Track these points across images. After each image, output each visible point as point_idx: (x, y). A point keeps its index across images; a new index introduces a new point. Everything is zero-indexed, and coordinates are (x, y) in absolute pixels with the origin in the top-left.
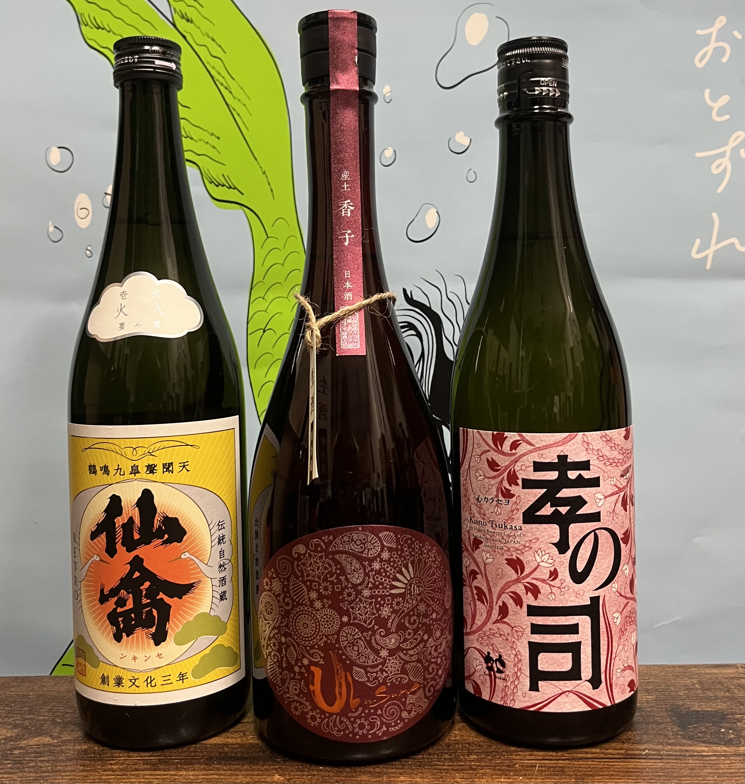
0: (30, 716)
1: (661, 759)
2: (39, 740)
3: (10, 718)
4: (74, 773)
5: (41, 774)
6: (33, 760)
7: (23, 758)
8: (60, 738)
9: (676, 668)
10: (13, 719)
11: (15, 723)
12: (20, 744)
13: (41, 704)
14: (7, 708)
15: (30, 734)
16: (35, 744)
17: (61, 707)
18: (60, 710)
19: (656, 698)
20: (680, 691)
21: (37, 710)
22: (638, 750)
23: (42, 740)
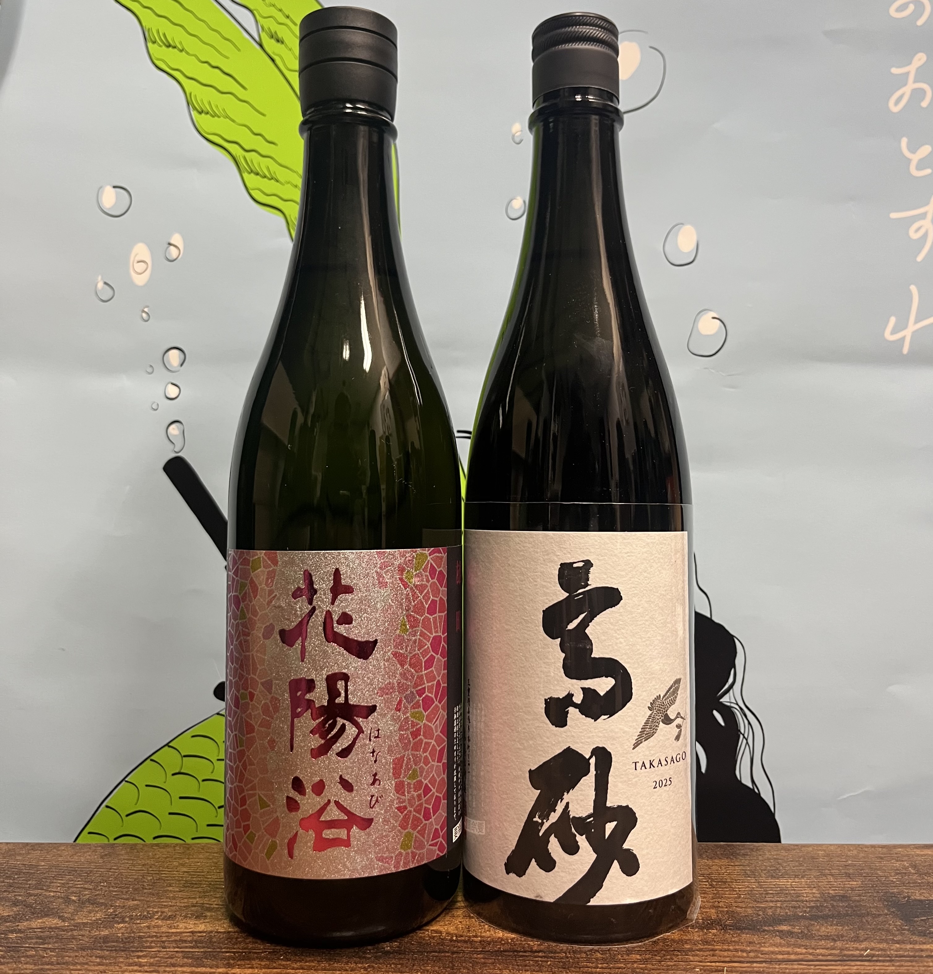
0: (36, 892)
1: (890, 961)
2: (45, 922)
3: (9, 892)
4: (86, 966)
5: (42, 967)
6: (32, 948)
7: (20, 944)
8: (73, 920)
9: (877, 849)
10: (13, 894)
11: (16, 899)
12: (18, 926)
13: (53, 877)
14: (8, 881)
15: (33, 914)
16: (39, 927)
17: (79, 881)
18: (77, 884)
19: (862, 884)
20: (891, 876)
21: (47, 884)
22: (857, 949)
23: (48, 922)
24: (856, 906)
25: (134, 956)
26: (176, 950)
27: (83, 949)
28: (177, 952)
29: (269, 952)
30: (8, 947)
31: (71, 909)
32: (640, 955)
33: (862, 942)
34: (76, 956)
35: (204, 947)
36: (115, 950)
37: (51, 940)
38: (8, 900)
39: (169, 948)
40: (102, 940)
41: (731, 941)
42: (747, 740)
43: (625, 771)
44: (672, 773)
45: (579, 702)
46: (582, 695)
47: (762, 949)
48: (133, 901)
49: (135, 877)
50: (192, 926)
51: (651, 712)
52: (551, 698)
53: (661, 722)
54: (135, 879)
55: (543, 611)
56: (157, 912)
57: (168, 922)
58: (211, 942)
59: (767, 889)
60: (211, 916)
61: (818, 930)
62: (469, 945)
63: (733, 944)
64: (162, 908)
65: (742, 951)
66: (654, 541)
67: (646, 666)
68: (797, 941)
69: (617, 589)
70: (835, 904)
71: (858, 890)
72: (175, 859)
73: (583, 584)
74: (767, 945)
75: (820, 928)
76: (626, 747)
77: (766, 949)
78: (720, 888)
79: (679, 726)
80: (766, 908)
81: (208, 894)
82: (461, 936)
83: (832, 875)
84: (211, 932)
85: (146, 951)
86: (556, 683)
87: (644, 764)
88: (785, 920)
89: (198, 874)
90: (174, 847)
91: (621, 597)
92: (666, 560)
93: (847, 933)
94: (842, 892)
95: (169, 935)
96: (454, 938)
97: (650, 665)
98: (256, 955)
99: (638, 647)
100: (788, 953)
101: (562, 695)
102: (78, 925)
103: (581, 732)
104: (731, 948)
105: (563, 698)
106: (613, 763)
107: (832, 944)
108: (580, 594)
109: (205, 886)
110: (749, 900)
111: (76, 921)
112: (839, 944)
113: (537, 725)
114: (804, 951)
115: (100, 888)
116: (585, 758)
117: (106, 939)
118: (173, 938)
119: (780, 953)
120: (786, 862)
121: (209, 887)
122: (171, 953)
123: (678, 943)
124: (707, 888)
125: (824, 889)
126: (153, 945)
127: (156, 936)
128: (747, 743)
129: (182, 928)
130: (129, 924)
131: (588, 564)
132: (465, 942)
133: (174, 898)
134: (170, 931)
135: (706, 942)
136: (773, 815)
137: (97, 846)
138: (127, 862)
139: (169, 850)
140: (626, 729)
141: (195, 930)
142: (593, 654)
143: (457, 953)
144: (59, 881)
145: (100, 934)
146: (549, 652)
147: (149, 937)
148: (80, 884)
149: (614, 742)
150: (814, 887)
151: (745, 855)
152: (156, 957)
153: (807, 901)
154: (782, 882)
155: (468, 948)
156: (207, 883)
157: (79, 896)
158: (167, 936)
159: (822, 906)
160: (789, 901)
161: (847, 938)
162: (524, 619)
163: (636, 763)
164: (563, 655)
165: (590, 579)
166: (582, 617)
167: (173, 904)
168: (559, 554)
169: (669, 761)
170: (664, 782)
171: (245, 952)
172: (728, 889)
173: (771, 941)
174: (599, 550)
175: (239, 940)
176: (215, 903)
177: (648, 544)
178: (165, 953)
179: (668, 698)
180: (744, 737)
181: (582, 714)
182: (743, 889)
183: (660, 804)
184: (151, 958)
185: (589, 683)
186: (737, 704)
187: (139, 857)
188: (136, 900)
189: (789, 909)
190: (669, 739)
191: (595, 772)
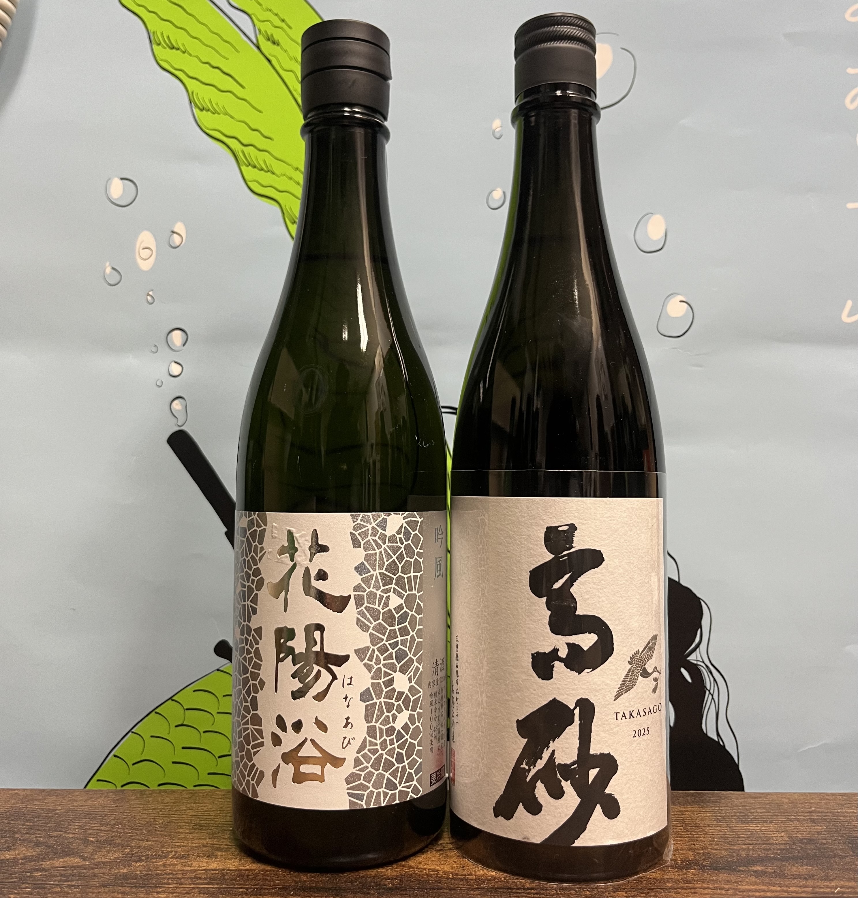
0: (56, 834)
2: (66, 861)
3: (31, 834)
6: (57, 885)
7: (46, 881)
8: (92, 859)
9: (838, 797)
10: (34, 836)
11: (38, 840)
12: (42, 865)
13: (71, 820)
14: (28, 824)
15: (55, 853)
16: (62, 866)
17: (94, 824)
18: (94, 827)
19: (827, 828)
20: (853, 821)
21: (65, 826)
22: (828, 887)
23: (70, 861)
24: (824, 849)
25: (154, 892)
26: (192, 886)
27: (105, 886)
28: (193, 888)
29: (280, 888)
30: (35, 884)
31: (90, 849)
32: (626, 892)
33: (832, 880)
34: (99, 892)
35: (218, 884)
36: (136, 886)
37: (74, 878)
38: (30, 841)
39: (186, 884)
40: (121, 878)
41: (710, 880)
42: (712, 695)
43: (607, 721)
44: (649, 723)
45: (564, 657)
46: (567, 650)
47: (739, 887)
48: (147, 841)
49: (147, 820)
50: (205, 865)
51: (630, 666)
52: (537, 653)
53: (639, 676)
54: (148, 822)
55: (530, 571)
56: (171, 852)
57: (182, 861)
58: (224, 879)
59: (739, 833)
60: (222, 855)
61: (790, 870)
62: (465, 883)
63: (712, 883)
64: (175, 848)
65: (721, 889)
66: (634, 506)
67: (626, 623)
68: (771, 880)
69: (600, 551)
70: (803, 846)
71: (824, 834)
72: (183, 803)
73: (567, 546)
74: (744, 883)
75: (792, 868)
76: (608, 698)
77: (744, 887)
78: (695, 832)
79: (656, 680)
80: (740, 850)
81: (216, 835)
82: (457, 875)
83: (798, 821)
84: (223, 870)
85: (164, 887)
86: (542, 638)
87: (624, 715)
88: (758, 861)
89: (206, 817)
90: (181, 792)
91: (604, 558)
92: (644, 524)
93: (817, 873)
94: (808, 835)
95: (184, 873)
96: (451, 876)
97: (630, 622)
98: (267, 891)
99: (619, 605)
100: (764, 891)
101: (548, 650)
102: (98, 863)
103: (565, 685)
104: (711, 886)
105: (549, 653)
106: (595, 714)
107: (804, 882)
108: (565, 556)
109: (213, 828)
110: (722, 843)
111: (96, 861)
112: (810, 883)
113: (524, 678)
114: (779, 889)
115: (115, 830)
116: (569, 708)
117: (125, 877)
118: (188, 876)
119: (757, 891)
120: (754, 809)
121: (218, 829)
122: (187, 889)
123: (660, 882)
124: (683, 832)
125: (792, 833)
126: (170, 881)
127: (172, 873)
128: (713, 698)
129: (195, 866)
130: (146, 862)
131: (573, 528)
132: (461, 880)
133: (186, 839)
134: (185, 869)
135: (687, 881)
136: (737, 766)
137: (108, 792)
138: (138, 806)
139: (176, 795)
140: (608, 682)
141: (208, 868)
142: (577, 611)
143: (455, 890)
144: (77, 824)
145: (120, 872)
146: (535, 610)
147: (166, 874)
148: (96, 827)
149: (597, 694)
150: (783, 832)
151: (714, 802)
152: (174, 893)
153: (777, 844)
154: (752, 827)
155: (464, 885)
156: (214, 825)
157: (96, 837)
158: (183, 874)
159: (792, 848)
160: (759, 844)
161: (817, 877)
162: (511, 579)
163: (617, 713)
164: (549, 612)
165: (574, 542)
166: (567, 576)
167: (185, 845)
168: (545, 518)
169: (647, 711)
170: (643, 731)
171: (257, 889)
172: (702, 833)
173: (747, 880)
174: (582, 515)
175: (250, 877)
176: (224, 843)
177: (628, 509)
178: (182, 889)
179: (646, 653)
180: (710, 693)
181: (567, 668)
182: (716, 833)
183: (639, 752)
184: (170, 893)
185: (574, 639)
186: (703, 662)
187: (149, 802)
188: (150, 841)
189: (761, 851)
190: (647, 691)
191: (579, 722)
